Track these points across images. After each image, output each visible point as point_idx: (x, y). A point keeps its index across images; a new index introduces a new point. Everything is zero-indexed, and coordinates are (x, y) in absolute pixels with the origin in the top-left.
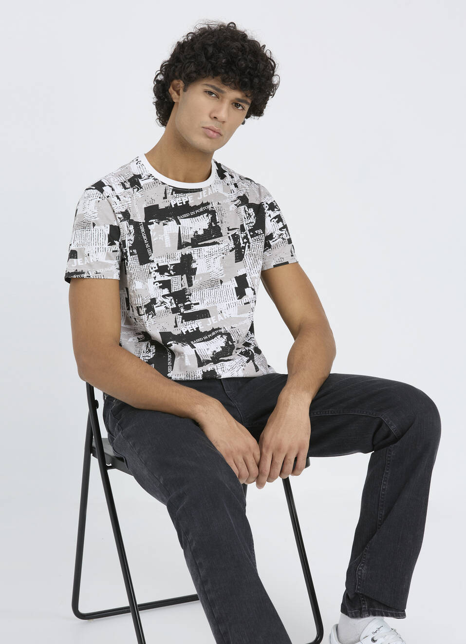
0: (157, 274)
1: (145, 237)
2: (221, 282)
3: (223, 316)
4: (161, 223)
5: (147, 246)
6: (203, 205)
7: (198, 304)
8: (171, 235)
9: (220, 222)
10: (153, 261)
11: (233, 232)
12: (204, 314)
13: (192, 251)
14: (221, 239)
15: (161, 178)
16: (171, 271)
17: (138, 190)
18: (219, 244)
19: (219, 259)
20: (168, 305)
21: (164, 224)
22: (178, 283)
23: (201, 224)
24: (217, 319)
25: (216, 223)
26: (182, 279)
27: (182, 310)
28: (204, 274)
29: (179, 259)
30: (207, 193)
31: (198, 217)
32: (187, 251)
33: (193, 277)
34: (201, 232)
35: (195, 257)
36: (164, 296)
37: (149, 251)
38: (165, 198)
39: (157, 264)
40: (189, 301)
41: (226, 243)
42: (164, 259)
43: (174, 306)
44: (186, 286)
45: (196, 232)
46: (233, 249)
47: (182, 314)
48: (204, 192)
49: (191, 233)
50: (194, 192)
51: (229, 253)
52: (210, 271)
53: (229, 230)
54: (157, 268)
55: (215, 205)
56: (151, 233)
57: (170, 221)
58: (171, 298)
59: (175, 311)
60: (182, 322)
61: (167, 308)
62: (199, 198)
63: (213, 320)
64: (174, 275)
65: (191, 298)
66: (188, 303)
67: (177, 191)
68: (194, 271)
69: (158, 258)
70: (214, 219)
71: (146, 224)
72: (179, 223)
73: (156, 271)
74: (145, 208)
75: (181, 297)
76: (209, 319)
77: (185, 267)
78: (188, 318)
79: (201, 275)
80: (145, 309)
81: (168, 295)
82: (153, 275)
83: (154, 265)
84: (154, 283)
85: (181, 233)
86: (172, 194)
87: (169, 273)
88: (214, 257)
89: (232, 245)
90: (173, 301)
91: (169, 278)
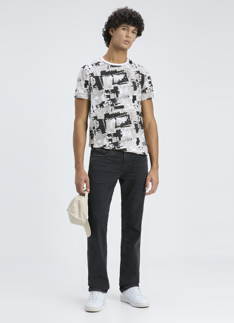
0: (105, 93)
1: (101, 81)
2: (129, 96)
3: (128, 108)
4: (107, 76)
5: (102, 84)
6: (121, 71)
7: (120, 103)
8: (110, 80)
9: (128, 77)
10: (104, 89)
11: (133, 81)
12: (122, 107)
13: (118, 86)
14: (128, 82)
15: (107, 62)
16: (110, 92)
17: (99, 66)
18: (127, 83)
19: (127, 88)
20: (109, 103)
21: (108, 77)
22: (113, 96)
23: (121, 77)
24: (126, 109)
25: (126, 77)
26: (114, 95)
27: (114, 105)
28: (122, 94)
29: (113, 88)
30: (123, 67)
31: (120, 75)
32: (116, 85)
33: (118, 94)
34: (121, 80)
35: (119, 88)
36: (108, 100)
37: (102, 85)
38: (108, 68)
39: (105, 90)
40: (117, 102)
41: (130, 83)
42: (107, 88)
43: (112, 104)
44: (116, 97)
45: (119, 80)
46: (132, 86)
47: (114, 107)
48: (122, 67)
49: (118, 80)
50: (118, 67)
51: (131, 87)
52: (124, 93)
53: (131, 79)
54: (105, 91)
55: (126, 71)
56: (103, 79)
57: (109, 75)
58: (110, 101)
59: (111, 105)
60: (114, 109)
61: (109, 104)
62: (120, 69)
63: (125, 109)
64: (111, 93)
65: (117, 101)
66: (116, 103)
67: (112, 66)
68: (119, 92)
69: (105, 88)
70: (126, 76)
71: (101, 77)
72: (113, 76)
73: (105, 92)
74: (101, 72)
75: (114, 101)
76: (124, 109)
77: (115, 91)
78: (116, 108)
79: (121, 94)
80: (99, 106)
81: (109, 100)
82: (104, 94)
83: (104, 90)
84: (104, 96)
85: (114, 79)
86: (110, 67)
87: (109, 92)
88: (125, 88)
89: (132, 85)
90: (111, 102)
91: (110, 94)
